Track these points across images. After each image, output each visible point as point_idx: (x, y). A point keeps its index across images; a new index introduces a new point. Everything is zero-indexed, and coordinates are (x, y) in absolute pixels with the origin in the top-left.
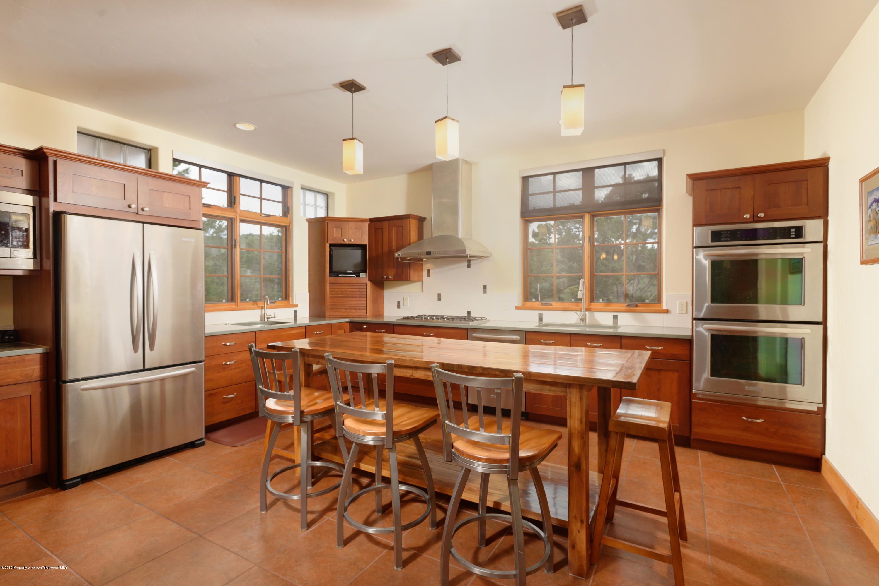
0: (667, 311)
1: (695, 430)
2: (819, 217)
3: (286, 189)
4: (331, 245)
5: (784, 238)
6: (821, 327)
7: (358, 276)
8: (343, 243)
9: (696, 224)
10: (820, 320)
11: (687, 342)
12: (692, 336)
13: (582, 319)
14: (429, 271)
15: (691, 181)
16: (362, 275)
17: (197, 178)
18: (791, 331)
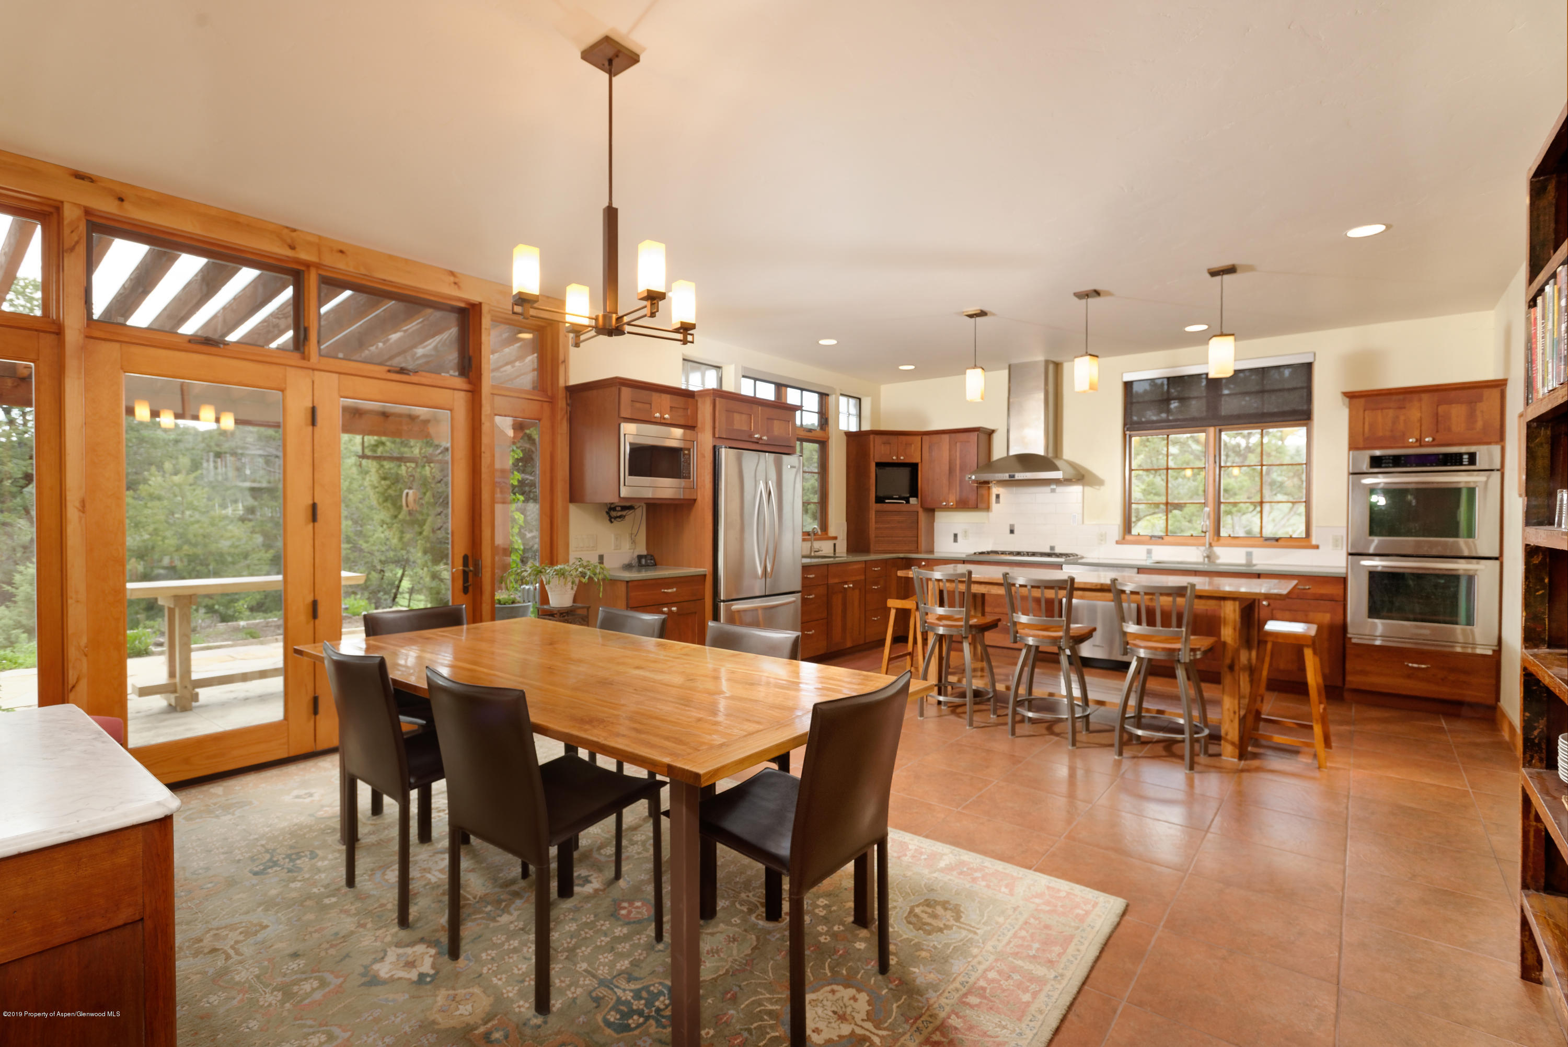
0: (1317, 547)
1: (1349, 678)
2: (1496, 443)
3: (823, 396)
4: (879, 465)
5: (1455, 465)
6: (1497, 563)
7: (908, 502)
8: (891, 461)
9: (1354, 446)
10: (1497, 554)
11: (1342, 581)
12: (1347, 573)
13: (1208, 557)
14: (998, 496)
15: (1347, 400)
16: (913, 501)
17: (750, 393)
18: (1460, 566)
